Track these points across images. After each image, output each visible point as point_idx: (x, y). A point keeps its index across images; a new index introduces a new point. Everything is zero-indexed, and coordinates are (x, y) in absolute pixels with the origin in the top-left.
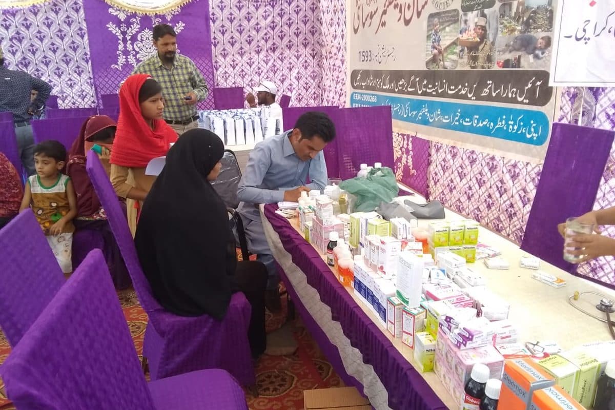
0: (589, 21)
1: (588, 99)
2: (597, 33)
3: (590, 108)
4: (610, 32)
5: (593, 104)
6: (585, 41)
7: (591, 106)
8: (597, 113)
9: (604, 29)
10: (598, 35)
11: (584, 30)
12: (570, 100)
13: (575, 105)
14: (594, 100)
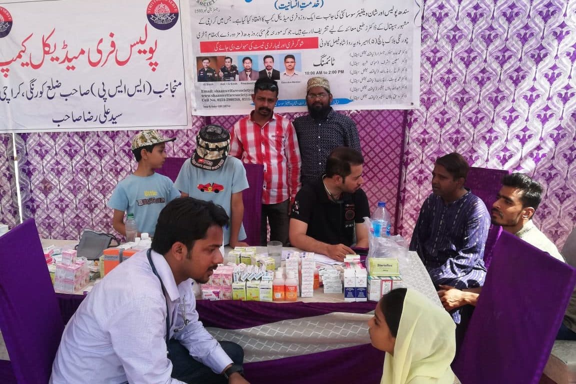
0: (7, 87)
1: (19, 141)
2: (14, 96)
3: (21, 148)
4: (23, 96)
5: (23, 144)
6: (7, 101)
7: (22, 146)
8: (28, 151)
9: (18, 93)
10: (16, 97)
11: (5, 94)
12: (3, 143)
13: (9, 146)
14: (24, 142)
